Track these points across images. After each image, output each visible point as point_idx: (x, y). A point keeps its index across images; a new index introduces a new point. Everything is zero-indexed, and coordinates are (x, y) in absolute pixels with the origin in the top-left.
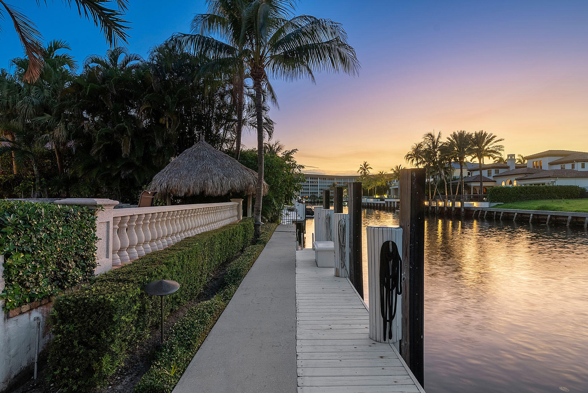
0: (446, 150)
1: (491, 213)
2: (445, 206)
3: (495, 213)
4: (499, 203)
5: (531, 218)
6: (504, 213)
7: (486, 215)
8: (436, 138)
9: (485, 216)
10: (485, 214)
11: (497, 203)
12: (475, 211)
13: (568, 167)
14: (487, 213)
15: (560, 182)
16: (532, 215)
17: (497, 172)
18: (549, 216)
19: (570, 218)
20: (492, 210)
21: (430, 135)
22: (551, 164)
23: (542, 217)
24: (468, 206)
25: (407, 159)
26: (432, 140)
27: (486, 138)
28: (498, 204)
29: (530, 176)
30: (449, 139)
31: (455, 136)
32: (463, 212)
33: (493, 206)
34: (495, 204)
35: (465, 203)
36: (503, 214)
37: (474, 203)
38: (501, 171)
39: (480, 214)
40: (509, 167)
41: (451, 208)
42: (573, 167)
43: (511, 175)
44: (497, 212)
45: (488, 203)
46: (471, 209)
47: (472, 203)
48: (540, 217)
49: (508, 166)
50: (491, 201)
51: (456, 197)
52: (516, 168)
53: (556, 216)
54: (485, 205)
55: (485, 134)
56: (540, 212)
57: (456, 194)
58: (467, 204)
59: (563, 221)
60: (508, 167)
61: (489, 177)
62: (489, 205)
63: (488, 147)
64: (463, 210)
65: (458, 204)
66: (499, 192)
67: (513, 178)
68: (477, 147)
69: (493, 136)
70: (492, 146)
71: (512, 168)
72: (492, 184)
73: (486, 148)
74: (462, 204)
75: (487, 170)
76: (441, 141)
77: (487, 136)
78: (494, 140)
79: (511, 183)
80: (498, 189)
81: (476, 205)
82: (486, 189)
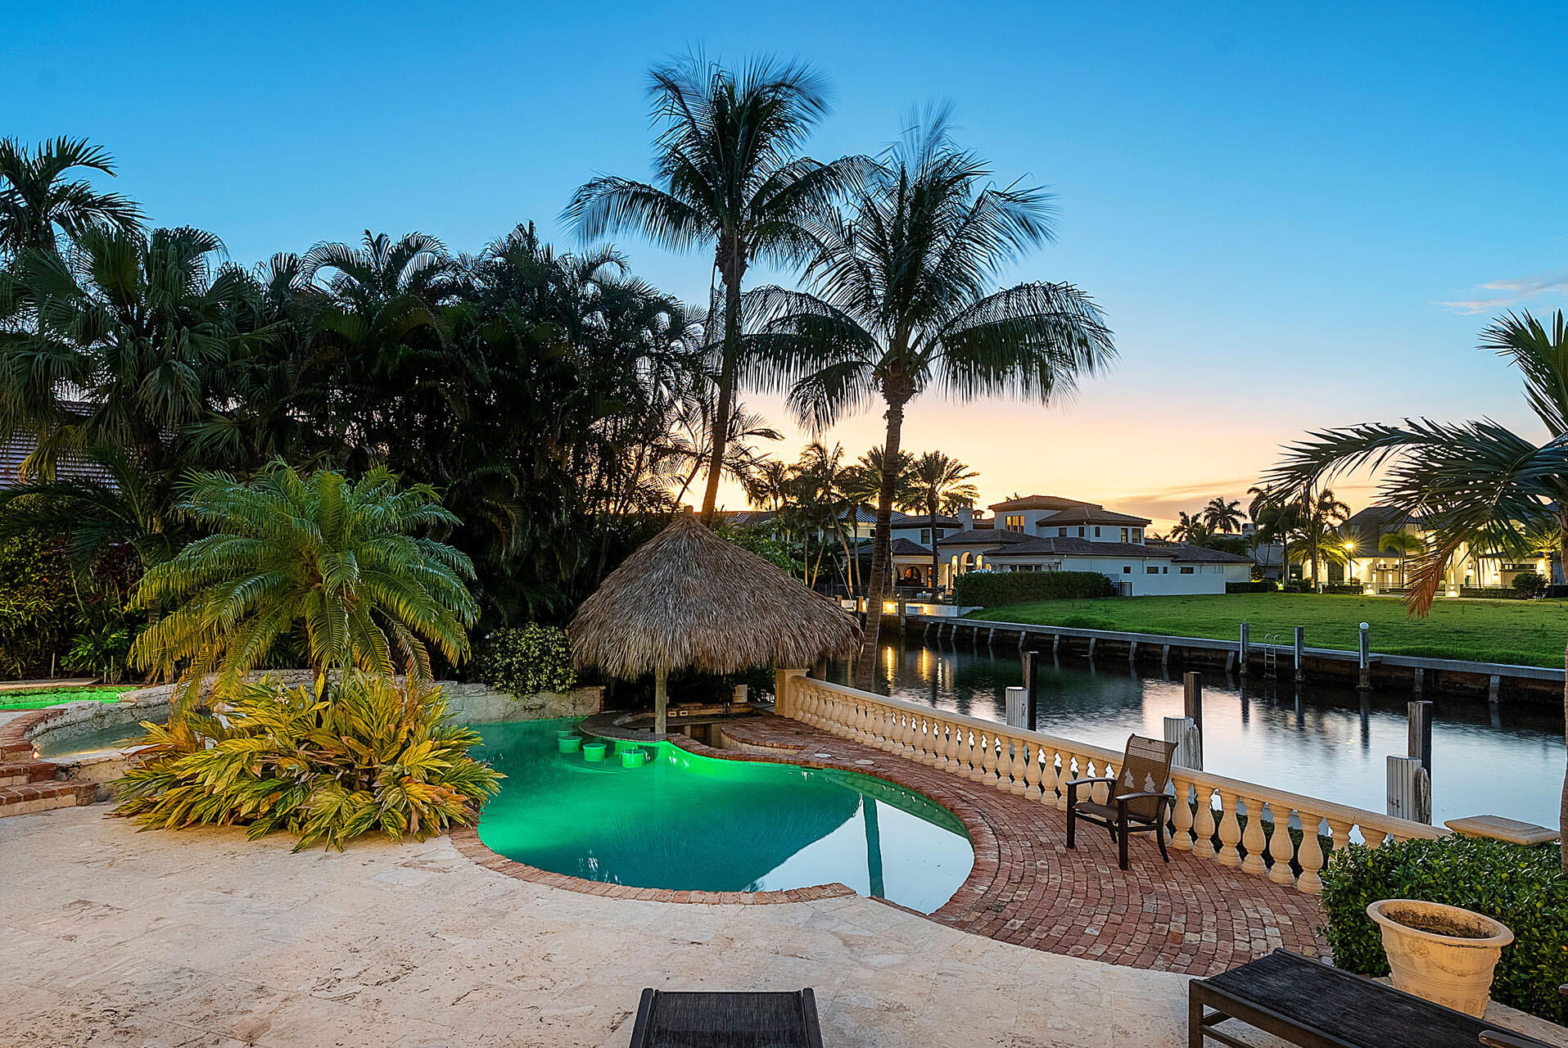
0: (851, 481)
1: (965, 630)
3: (975, 629)
4: (976, 608)
5: (1056, 642)
6: (997, 631)
7: (955, 634)
8: (830, 454)
9: (953, 636)
10: (954, 632)
11: (972, 608)
12: (928, 625)
13: (1072, 532)
14: (957, 630)
15: (1071, 565)
16: (1057, 637)
18: (1093, 641)
19: (1134, 645)
20: (969, 622)
21: (817, 447)
22: (1040, 524)
23: (1076, 641)
24: (913, 613)
26: (821, 458)
27: (945, 467)
28: (974, 610)
29: (1011, 549)
32: (903, 627)
33: (964, 613)
34: (968, 610)
36: (994, 633)
37: (923, 605)
38: (948, 533)
39: (940, 630)
40: (962, 525)
42: (1081, 533)
43: (970, 542)
44: (979, 629)
45: (955, 607)
46: (920, 619)
47: (919, 605)
48: (1072, 641)
49: (961, 522)
50: (962, 604)
51: (870, 589)
52: (976, 527)
53: (1104, 641)
55: (945, 460)
56: (1075, 631)
58: (910, 607)
59: (1118, 650)
60: (959, 526)
61: (923, 545)
62: (959, 612)
63: (949, 487)
64: (903, 621)
65: (890, 608)
66: (976, 584)
67: (974, 550)
68: (927, 486)
69: (957, 464)
70: (955, 485)
71: (968, 527)
72: (929, 560)
73: (944, 489)
74: (901, 608)
75: (919, 530)
76: (843, 463)
77: (948, 464)
78: (961, 474)
79: (970, 559)
80: (975, 579)
81: (927, 610)
82: (917, 570)
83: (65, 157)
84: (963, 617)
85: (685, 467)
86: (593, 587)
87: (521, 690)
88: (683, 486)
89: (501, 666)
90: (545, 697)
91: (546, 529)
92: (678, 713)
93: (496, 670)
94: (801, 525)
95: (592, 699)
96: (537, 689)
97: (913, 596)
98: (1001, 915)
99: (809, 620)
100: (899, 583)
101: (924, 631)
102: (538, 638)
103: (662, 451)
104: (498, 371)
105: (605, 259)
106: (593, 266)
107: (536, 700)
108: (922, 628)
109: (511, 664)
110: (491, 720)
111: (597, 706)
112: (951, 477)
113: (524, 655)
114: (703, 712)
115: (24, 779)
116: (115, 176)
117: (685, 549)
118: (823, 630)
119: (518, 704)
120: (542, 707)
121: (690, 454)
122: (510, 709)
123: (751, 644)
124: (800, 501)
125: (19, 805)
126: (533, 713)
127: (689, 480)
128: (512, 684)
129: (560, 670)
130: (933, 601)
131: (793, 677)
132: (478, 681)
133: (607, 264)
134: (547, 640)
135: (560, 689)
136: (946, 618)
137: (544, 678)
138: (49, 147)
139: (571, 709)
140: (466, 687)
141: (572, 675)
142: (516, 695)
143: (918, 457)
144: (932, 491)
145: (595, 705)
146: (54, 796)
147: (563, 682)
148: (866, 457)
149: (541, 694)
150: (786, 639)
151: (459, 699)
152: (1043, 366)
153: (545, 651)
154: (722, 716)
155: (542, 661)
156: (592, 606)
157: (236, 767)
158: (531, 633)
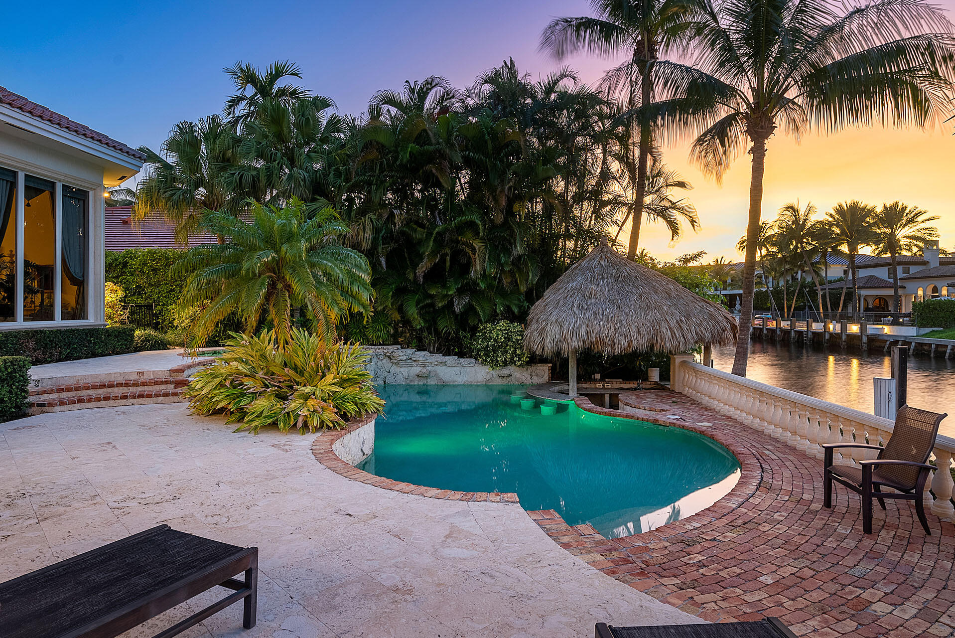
0: (821, 232)
1: (922, 346)
2: (825, 331)
3: (933, 346)
4: (935, 329)
6: (954, 348)
7: (914, 350)
8: (802, 212)
9: (911, 351)
10: (912, 348)
11: (931, 329)
12: (888, 342)
14: (915, 346)
17: (906, 271)
20: (927, 340)
21: (791, 208)
24: (873, 332)
25: (741, 249)
26: (795, 216)
27: (905, 214)
28: (933, 331)
30: (831, 215)
31: (840, 211)
32: (865, 343)
33: (924, 333)
34: (927, 330)
35: (868, 326)
36: (951, 350)
37: (884, 327)
38: (913, 270)
40: (928, 262)
41: (839, 336)
43: (937, 277)
44: (937, 346)
45: (915, 328)
46: (881, 338)
47: (881, 327)
49: (925, 260)
50: (922, 325)
51: (838, 315)
52: (941, 263)
54: (910, 332)
55: (904, 209)
57: (840, 311)
58: (873, 329)
60: (925, 263)
62: (918, 332)
63: (909, 231)
64: (865, 339)
65: (854, 329)
66: (935, 309)
67: (938, 283)
68: (888, 231)
69: (917, 211)
70: (914, 229)
71: (934, 264)
72: (891, 292)
73: (902, 234)
74: (863, 329)
75: (886, 268)
76: (814, 218)
77: (907, 211)
78: (920, 219)
79: (935, 290)
80: (933, 304)
81: (887, 330)
82: (885, 300)
83: (278, 73)
84: (922, 336)
85: (620, 214)
86: (539, 296)
87: (495, 364)
88: (618, 229)
89: (482, 348)
90: (510, 370)
91: (509, 258)
92: (603, 386)
93: (479, 350)
94: (781, 268)
95: (543, 372)
96: (505, 364)
97: (878, 320)
98: (688, 549)
99: (688, 317)
100: (867, 309)
101: (884, 347)
102: (505, 330)
103: (604, 204)
104: (469, 154)
105: (563, 76)
106: (555, 83)
107: (506, 371)
108: (883, 345)
109: (487, 346)
110: (478, 382)
111: (546, 377)
112: (911, 221)
113: (496, 341)
114: (623, 386)
115: (172, 386)
116: (302, 78)
117: (595, 266)
118: (700, 325)
119: (494, 373)
120: (509, 376)
121: (625, 204)
122: (489, 376)
123: (634, 333)
124: (780, 251)
125: (161, 399)
126: (505, 379)
127: (623, 223)
128: (488, 360)
129: (518, 352)
130: (895, 323)
131: (682, 362)
132: (471, 357)
133: (565, 80)
134: (511, 332)
135: (519, 364)
136: (906, 337)
137: (508, 356)
138: (271, 68)
139: (529, 378)
140: (462, 360)
141: (526, 355)
142: (492, 367)
143: (879, 210)
144: (892, 235)
145: (545, 376)
146: (177, 396)
147: (520, 359)
148: (834, 213)
149: (509, 367)
150: (664, 330)
151: (458, 368)
152: (916, 91)
153: (508, 339)
154: (636, 389)
155: (507, 345)
156: (537, 309)
157: (217, 380)
158: (500, 326)
